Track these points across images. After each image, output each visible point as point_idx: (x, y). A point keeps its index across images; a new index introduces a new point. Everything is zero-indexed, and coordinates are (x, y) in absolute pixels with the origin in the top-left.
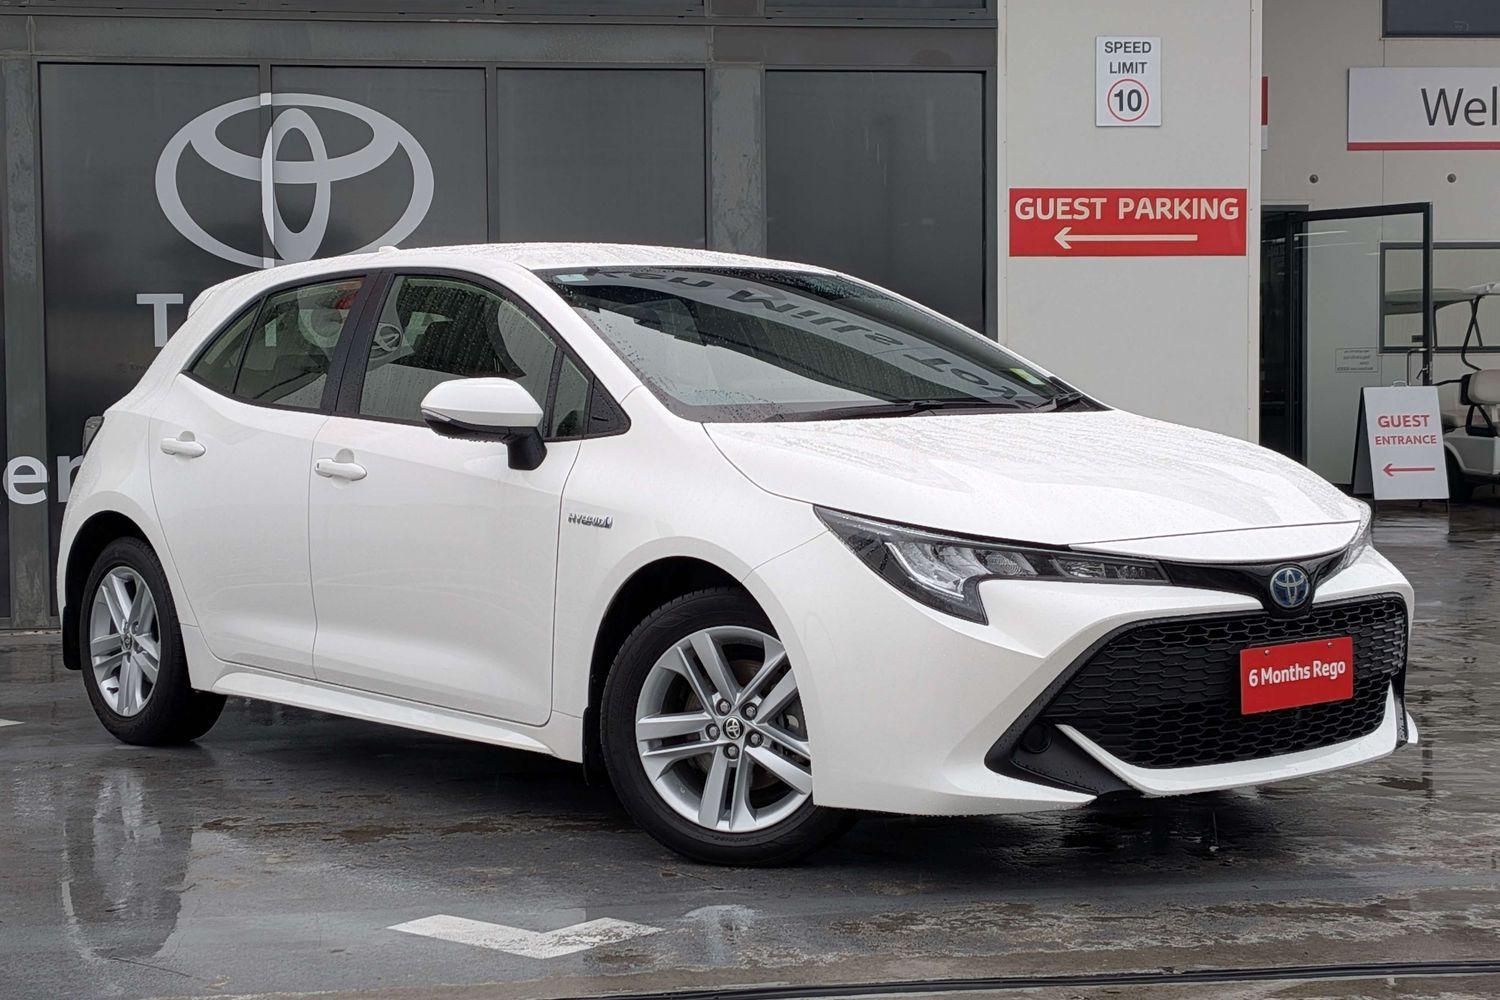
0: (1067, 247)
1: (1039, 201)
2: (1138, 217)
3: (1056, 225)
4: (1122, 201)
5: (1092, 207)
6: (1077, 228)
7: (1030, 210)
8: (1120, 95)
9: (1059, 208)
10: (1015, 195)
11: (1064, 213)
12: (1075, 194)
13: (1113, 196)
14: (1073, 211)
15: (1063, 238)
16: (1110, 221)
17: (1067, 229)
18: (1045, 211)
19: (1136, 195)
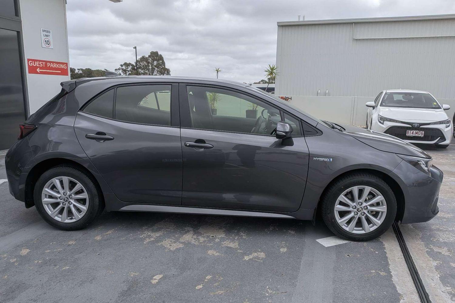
0: (39, 72)
1: (33, 62)
2: (51, 67)
3: (37, 67)
4: (48, 63)
5: (43, 64)
6: (41, 68)
7: (32, 64)
8: (46, 41)
9: (37, 64)
10: (29, 60)
11: (38, 65)
12: (40, 61)
13: (46, 62)
14: (39, 65)
15: (38, 70)
16: (46, 67)
17: (39, 68)
18: (35, 65)
19: (50, 62)
